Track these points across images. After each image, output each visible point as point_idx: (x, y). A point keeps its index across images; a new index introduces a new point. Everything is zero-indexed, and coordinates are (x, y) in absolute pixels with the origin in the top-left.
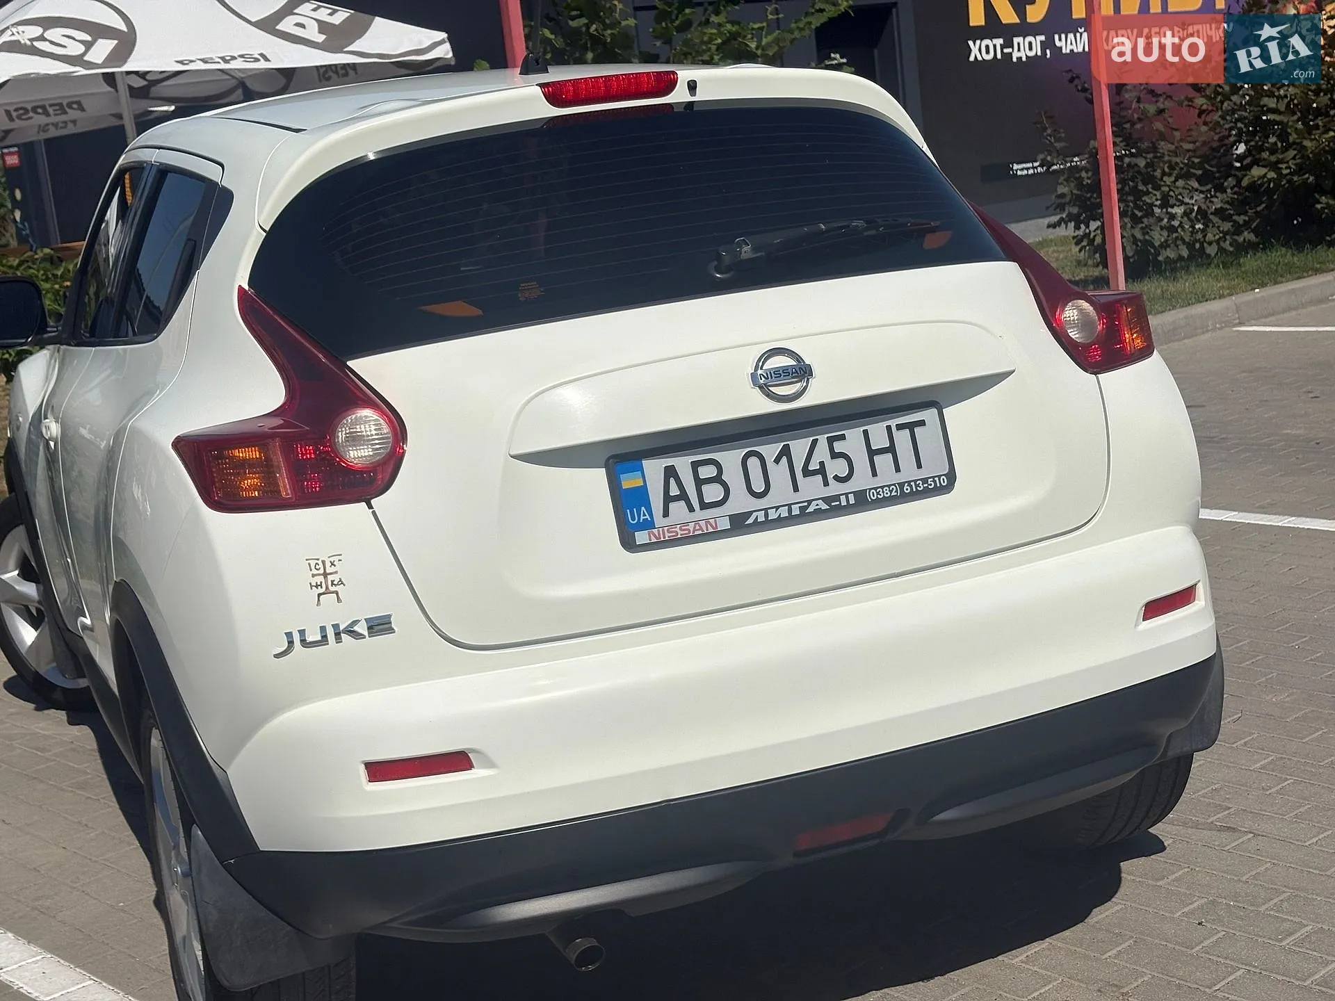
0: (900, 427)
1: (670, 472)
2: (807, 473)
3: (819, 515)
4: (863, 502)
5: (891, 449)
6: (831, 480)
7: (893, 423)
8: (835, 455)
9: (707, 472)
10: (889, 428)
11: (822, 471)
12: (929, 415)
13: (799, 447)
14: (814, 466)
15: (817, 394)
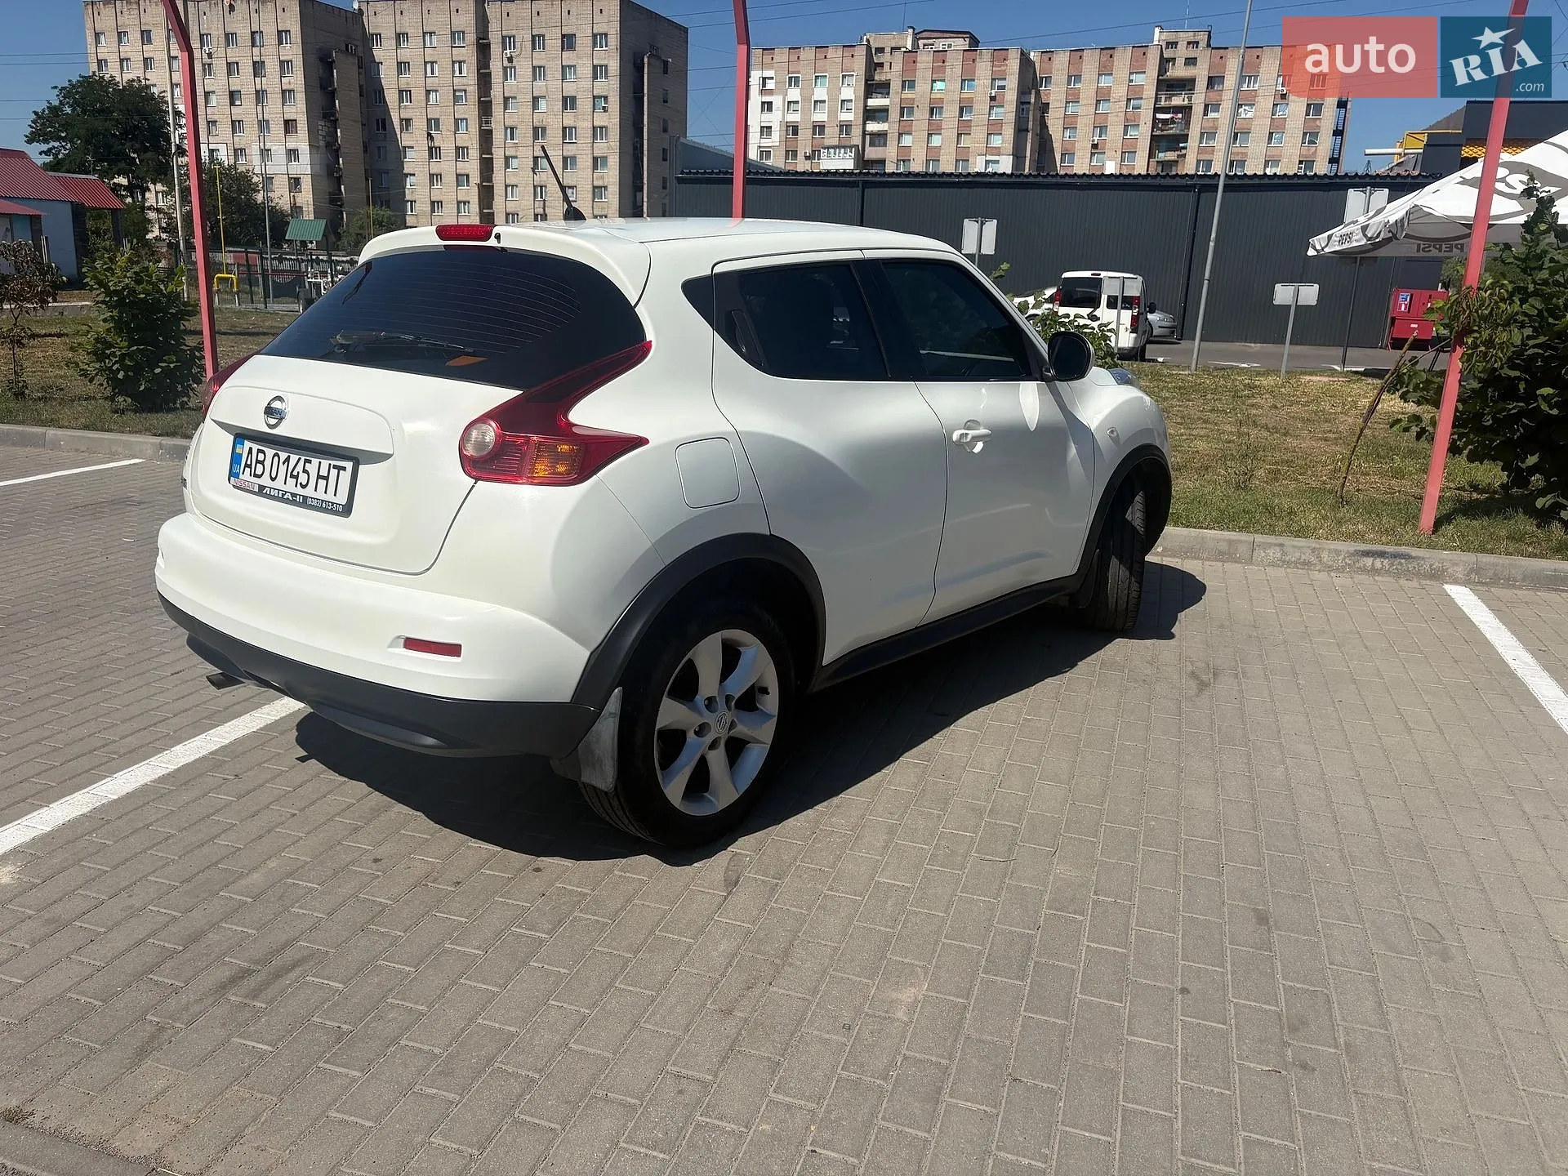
0: (335, 467)
1: (251, 449)
2: (292, 476)
3: (287, 501)
4: (305, 503)
5: (326, 478)
6: (298, 485)
7: (333, 463)
8: (305, 471)
9: (261, 457)
10: (330, 464)
11: (297, 477)
12: (349, 465)
13: (294, 458)
14: (295, 473)
15: (282, 431)
